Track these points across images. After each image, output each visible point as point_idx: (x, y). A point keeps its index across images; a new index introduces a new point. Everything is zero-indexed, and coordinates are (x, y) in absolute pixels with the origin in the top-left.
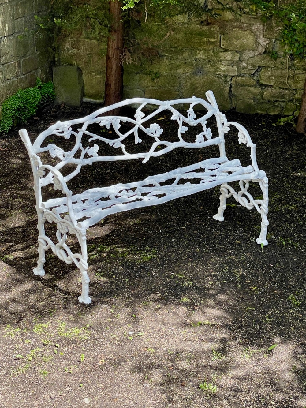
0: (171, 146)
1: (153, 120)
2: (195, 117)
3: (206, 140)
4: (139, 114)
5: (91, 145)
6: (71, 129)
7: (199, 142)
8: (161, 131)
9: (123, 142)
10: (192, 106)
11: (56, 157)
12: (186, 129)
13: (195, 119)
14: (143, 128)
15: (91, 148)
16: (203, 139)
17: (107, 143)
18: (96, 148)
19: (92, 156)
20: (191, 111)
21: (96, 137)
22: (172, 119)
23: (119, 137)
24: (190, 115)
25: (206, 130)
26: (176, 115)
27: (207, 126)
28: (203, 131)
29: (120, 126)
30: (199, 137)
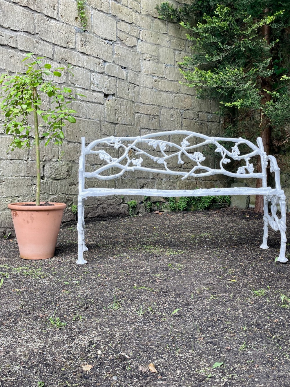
0: (211, 172)
1: (196, 150)
2: (239, 153)
3: (247, 172)
4: (185, 142)
5: (137, 157)
6: (121, 142)
7: (241, 173)
8: (202, 158)
10: (237, 144)
11: (104, 160)
12: (229, 161)
13: (239, 155)
14: (186, 153)
15: (137, 160)
16: (245, 171)
17: (151, 158)
18: (141, 160)
19: (136, 165)
20: (235, 148)
21: (142, 152)
22: (215, 151)
23: (164, 156)
24: (234, 151)
25: (249, 165)
26: (220, 149)
27: (250, 162)
28: (245, 165)
29: (165, 148)
30: (240, 169)
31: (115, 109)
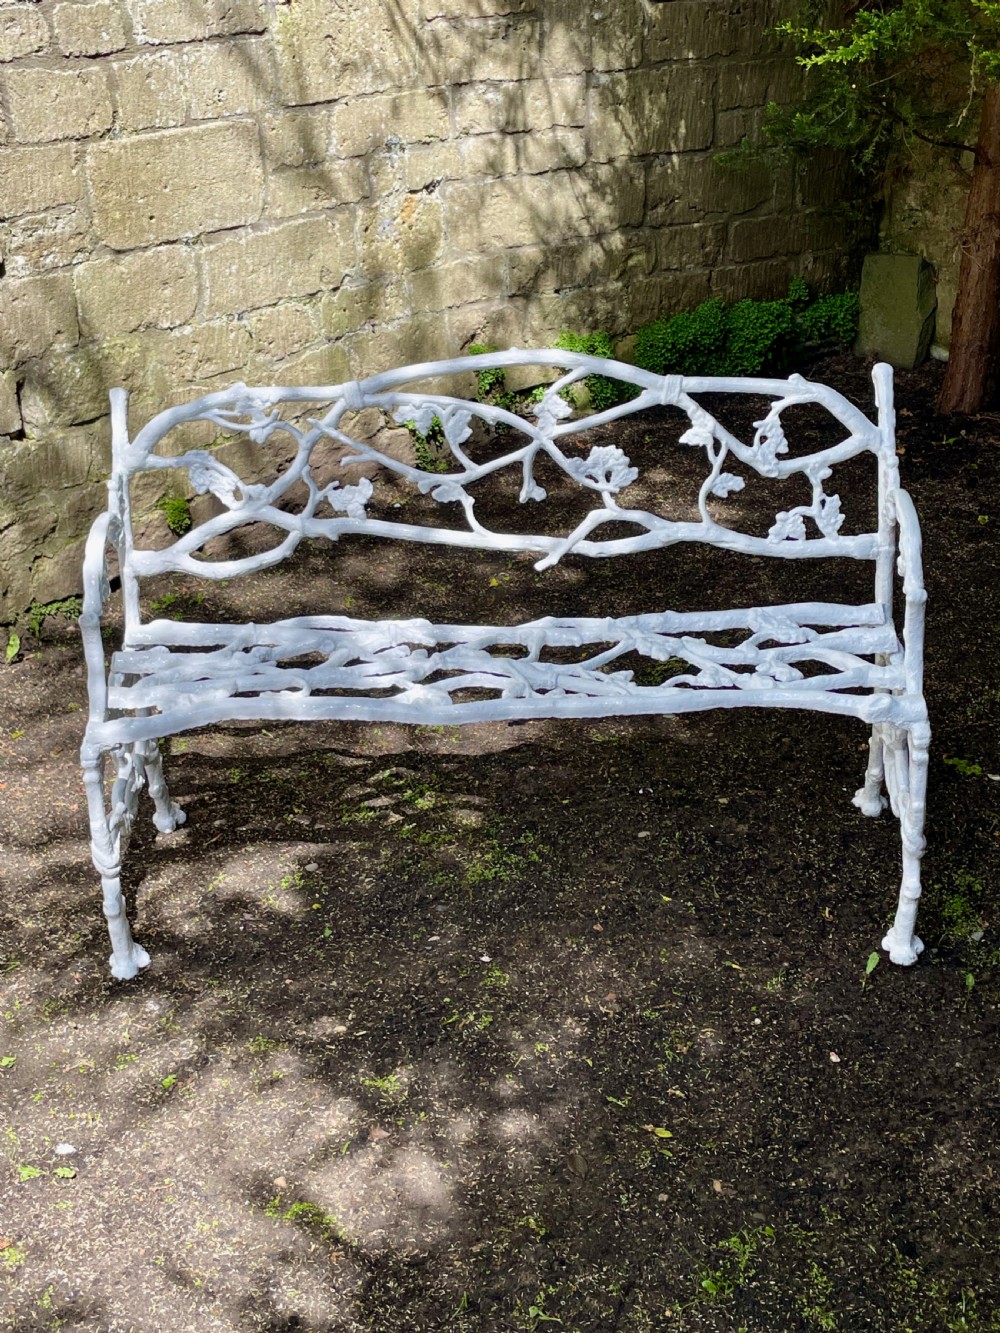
0: (662, 532)
1: (601, 437)
2: (784, 449)
3: (813, 532)
4: (552, 404)
5: (348, 478)
7: (785, 538)
8: (624, 474)
9: (469, 487)
10: (777, 407)
12: (737, 483)
13: (780, 456)
14: (557, 454)
15: (347, 487)
16: (803, 528)
17: (409, 480)
18: (364, 489)
19: (344, 514)
20: (770, 425)
21: (367, 454)
22: (683, 440)
23: (461, 469)
24: (763, 439)
25: (823, 503)
26: (702, 429)
27: (829, 487)
28: (808, 503)
29: (468, 432)
30: (785, 521)
31: (322, 35)
